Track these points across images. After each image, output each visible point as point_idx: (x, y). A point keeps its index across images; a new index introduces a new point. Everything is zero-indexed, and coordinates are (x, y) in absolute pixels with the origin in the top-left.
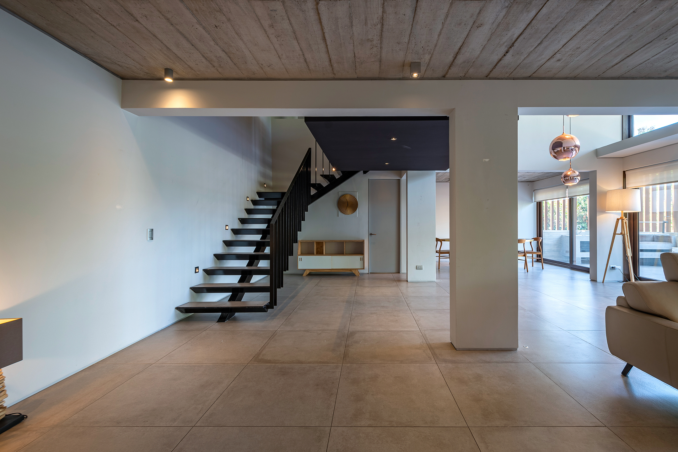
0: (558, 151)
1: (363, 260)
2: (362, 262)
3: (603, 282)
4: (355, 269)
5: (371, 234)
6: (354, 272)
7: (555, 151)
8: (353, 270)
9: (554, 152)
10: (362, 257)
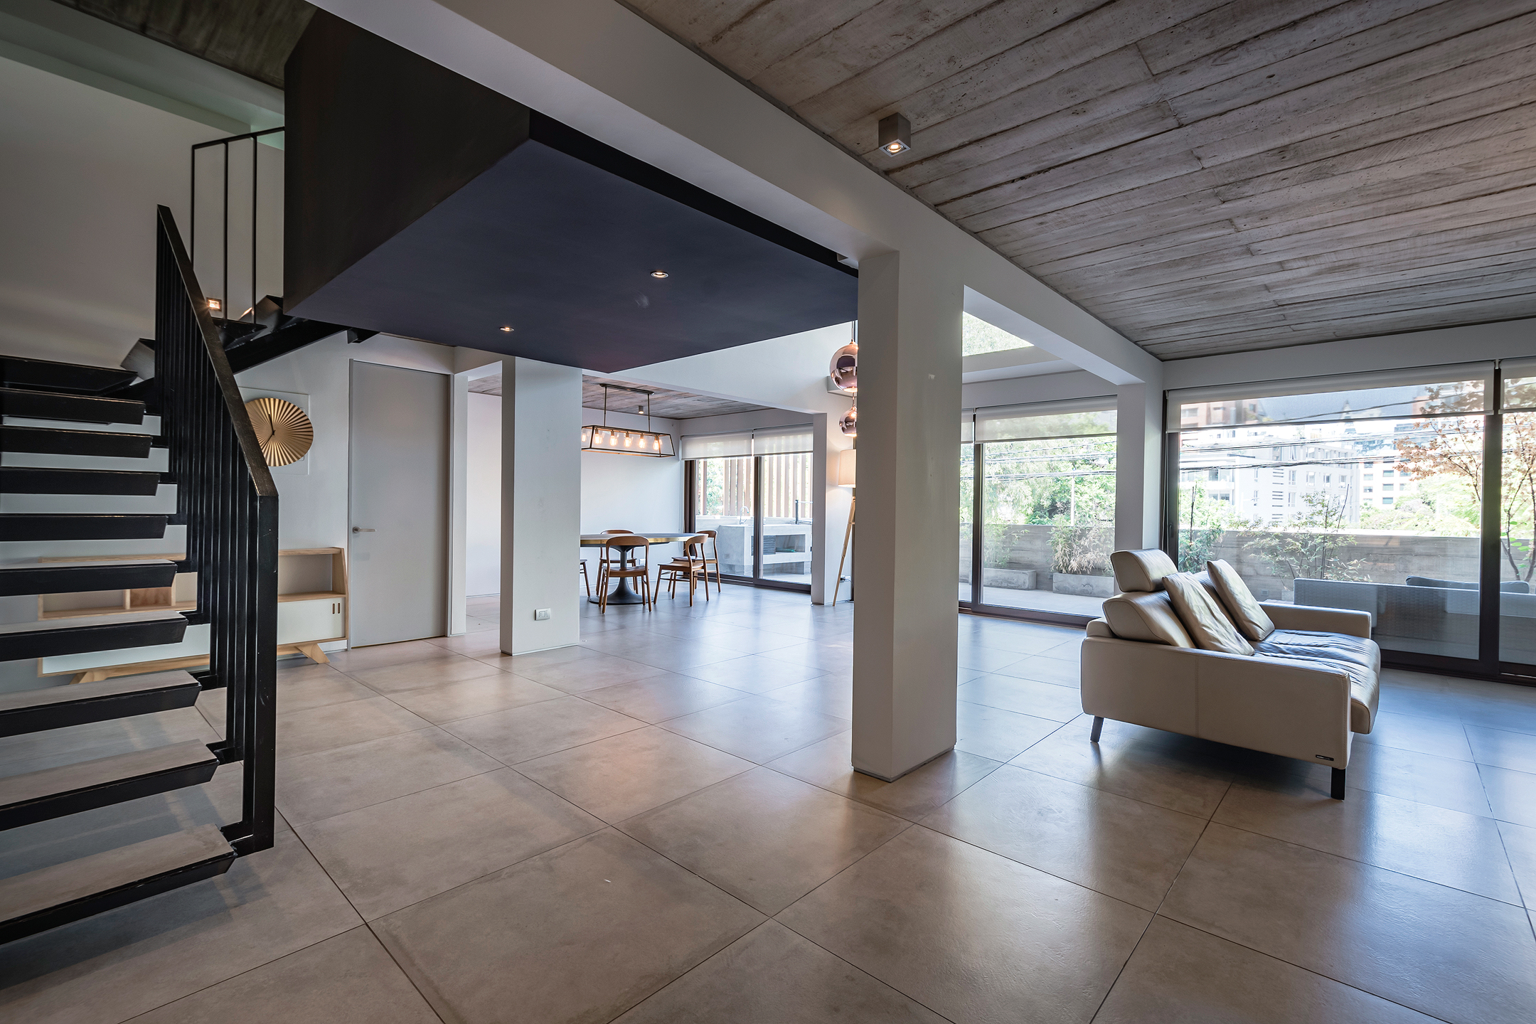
0: (847, 372)
1: (344, 610)
2: (339, 616)
3: (834, 605)
4: (315, 643)
5: (356, 530)
6: (307, 652)
7: (843, 371)
8: (304, 646)
9: (840, 372)
10: (337, 600)
